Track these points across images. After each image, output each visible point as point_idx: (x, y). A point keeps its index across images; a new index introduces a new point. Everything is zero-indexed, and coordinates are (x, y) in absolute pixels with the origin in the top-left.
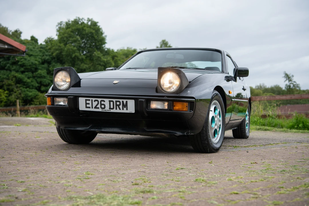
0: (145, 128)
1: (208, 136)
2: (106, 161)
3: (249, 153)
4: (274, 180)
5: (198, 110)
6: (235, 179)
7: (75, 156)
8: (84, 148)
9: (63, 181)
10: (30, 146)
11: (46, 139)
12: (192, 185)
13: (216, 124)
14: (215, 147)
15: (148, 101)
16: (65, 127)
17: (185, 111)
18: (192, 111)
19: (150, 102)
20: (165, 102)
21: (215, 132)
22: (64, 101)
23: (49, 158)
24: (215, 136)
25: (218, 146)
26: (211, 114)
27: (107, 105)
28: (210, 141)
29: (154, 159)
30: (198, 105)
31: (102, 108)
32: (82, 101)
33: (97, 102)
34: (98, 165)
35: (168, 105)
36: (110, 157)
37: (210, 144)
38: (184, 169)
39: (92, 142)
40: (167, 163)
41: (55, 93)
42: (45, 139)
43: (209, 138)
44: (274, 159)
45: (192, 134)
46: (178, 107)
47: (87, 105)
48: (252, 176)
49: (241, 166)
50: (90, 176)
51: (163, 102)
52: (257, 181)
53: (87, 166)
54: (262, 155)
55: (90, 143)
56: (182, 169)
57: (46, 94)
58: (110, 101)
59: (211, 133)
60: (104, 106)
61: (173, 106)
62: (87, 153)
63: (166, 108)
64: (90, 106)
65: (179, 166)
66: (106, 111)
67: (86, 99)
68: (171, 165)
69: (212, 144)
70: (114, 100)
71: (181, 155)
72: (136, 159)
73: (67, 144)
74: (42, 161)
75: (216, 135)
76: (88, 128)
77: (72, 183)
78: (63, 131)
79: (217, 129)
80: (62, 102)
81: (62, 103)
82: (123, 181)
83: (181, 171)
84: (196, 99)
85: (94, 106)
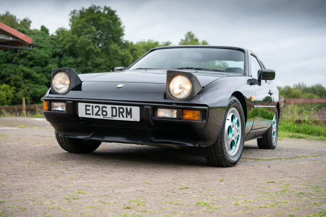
0: (152, 138)
1: (224, 148)
2: (106, 175)
3: (270, 168)
4: (286, 205)
5: (212, 119)
6: (243, 203)
7: (72, 169)
8: (85, 158)
9: (48, 202)
10: (25, 155)
11: (46, 146)
12: (192, 210)
13: (233, 134)
14: (232, 160)
15: (155, 109)
16: (64, 135)
17: (196, 120)
18: (204, 120)
19: (157, 110)
20: (173, 110)
21: (232, 144)
22: (62, 106)
23: (42, 171)
24: (231, 148)
25: (235, 159)
26: (228, 123)
27: (109, 112)
28: (226, 154)
29: (159, 174)
30: (212, 114)
31: (103, 115)
32: (81, 107)
33: (98, 108)
34: (95, 180)
35: (177, 113)
36: (111, 171)
37: (226, 157)
38: (189, 188)
39: (96, 150)
40: (173, 179)
41: (52, 97)
42: (44, 146)
43: (224, 151)
44: (296, 177)
45: (204, 146)
46: (189, 115)
47: (87, 111)
48: (263, 199)
49: (255, 186)
50: (81, 195)
51: (172, 110)
52: (267, 206)
53: (82, 181)
54: (285, 171)
55: (93, 152)
56: (186, 188)
57: (43, 98)
58: (112, 108)
59: (227, 144)
60: (105, 113)
61: (183, 114)
62: (86, 165)
63: (175, 116)
64: (90, 112)
65: (184, 184)
66: (108, 119)
67: (86, 105)
68: (176, 183)
69: (227, 157)
70: (117, 107)
71: (192, 169)
72: (139, 173)
73: (67, 153)
74: (34, 175)
75: (233, 147)
76: (89, 136)
77: (56, 205)
78: (63, 139)
79: (234, 140)
80: (60, 107)
81: (60, 109)
82: (115, 203)
83: (185, 191)
84: (209, 106)
85: (95, 113)
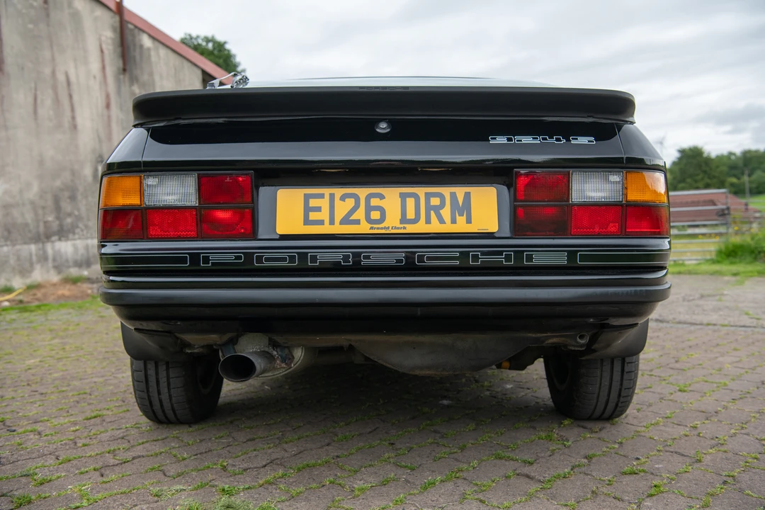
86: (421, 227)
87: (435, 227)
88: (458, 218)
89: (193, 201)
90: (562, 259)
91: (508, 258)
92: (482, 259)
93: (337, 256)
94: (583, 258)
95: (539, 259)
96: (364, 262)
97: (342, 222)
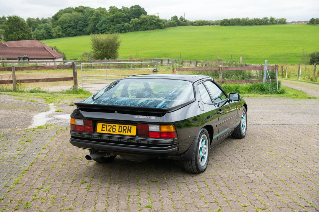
86: (121, 133)
87: (124, 134)
88: (129, 132)
89: (83, 125)
90: (146, 143)
91: (136, 141)
92: (132, 141)
93: (105, 138)
94: (151, 143)
95: (142, 142)
96: (111, 140)
97: (108, 131)
